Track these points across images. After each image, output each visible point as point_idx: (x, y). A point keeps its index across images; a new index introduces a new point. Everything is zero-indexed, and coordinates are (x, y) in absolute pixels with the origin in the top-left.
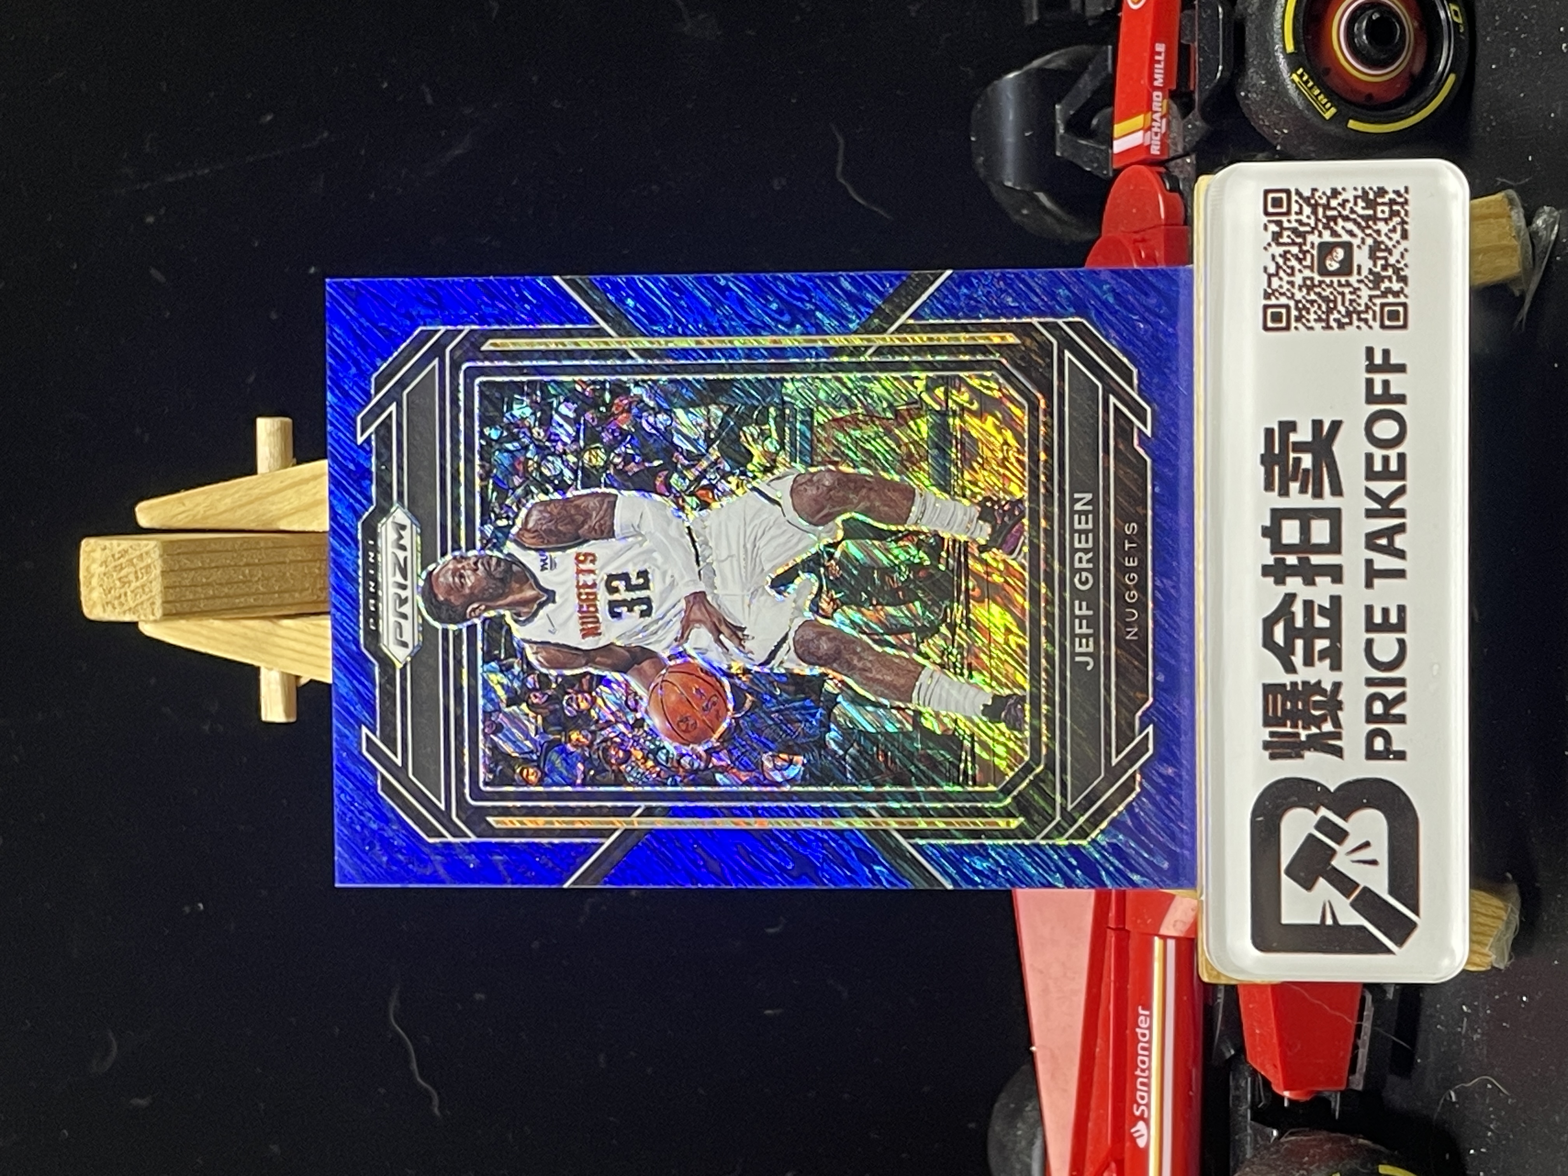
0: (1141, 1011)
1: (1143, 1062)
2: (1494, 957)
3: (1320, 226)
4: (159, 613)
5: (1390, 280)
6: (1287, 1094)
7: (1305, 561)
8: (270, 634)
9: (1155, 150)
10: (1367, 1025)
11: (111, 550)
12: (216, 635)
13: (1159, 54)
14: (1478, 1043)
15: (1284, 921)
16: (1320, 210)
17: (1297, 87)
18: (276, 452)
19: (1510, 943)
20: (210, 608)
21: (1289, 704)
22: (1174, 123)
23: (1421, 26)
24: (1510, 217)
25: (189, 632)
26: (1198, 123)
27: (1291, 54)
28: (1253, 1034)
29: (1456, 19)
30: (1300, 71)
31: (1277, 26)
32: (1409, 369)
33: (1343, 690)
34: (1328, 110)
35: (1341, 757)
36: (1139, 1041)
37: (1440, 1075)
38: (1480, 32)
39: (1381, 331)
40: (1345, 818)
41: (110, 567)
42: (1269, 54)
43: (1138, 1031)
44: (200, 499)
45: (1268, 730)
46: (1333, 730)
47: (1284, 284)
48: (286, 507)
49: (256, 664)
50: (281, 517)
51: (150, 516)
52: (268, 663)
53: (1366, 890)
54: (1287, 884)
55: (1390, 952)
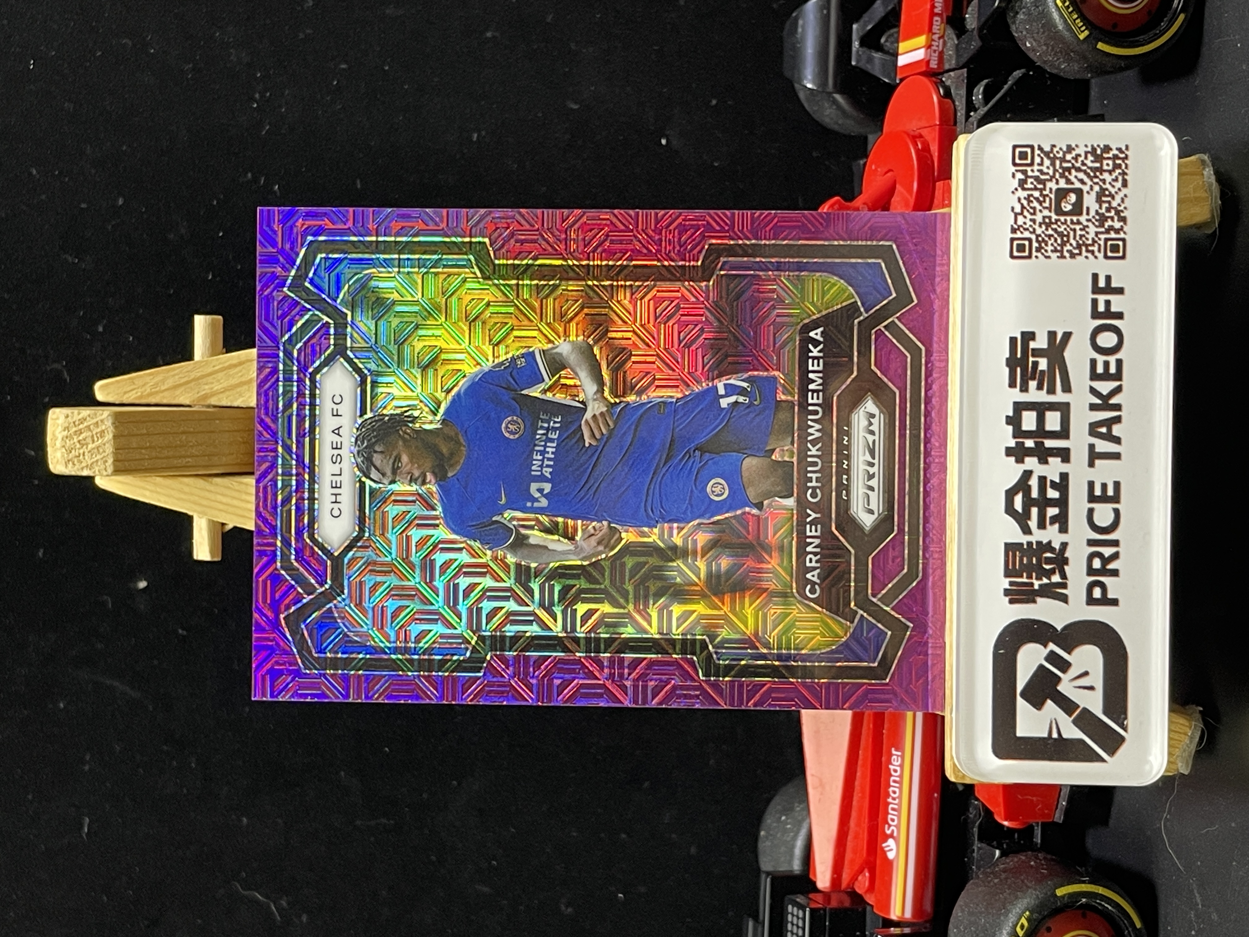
2: (1182, 765)
3: (1057, 175)
4: (111, 469)
5: (1113, 220)
6: (1006, 822)
7: (1040, 445)
8: (203, 489)
11: (73, 417)
12: (160, 490)
15: (1019, 734)
16: (1058, 163)
18: (210, 342)
19: (1193, 754)
20: (152, 467)
21: (1025, 559)
24: (1203, 174)
25: (132, 486)
32: (1126, 291)
33: (1069, 548)
35: (1066, 602)
39: (1104, 260)
41: (71, 432)
44: (148, 379)
45: (1008, 580)
46: (1060, 580)
47: (1028, 221)
48: (217, 387)
49: (190, 513)
50: (213, 395)
51: (106, 392)
52: (199, 513)
53: (1085, 710)
54: (1022, 704)
55: (1103, 760)
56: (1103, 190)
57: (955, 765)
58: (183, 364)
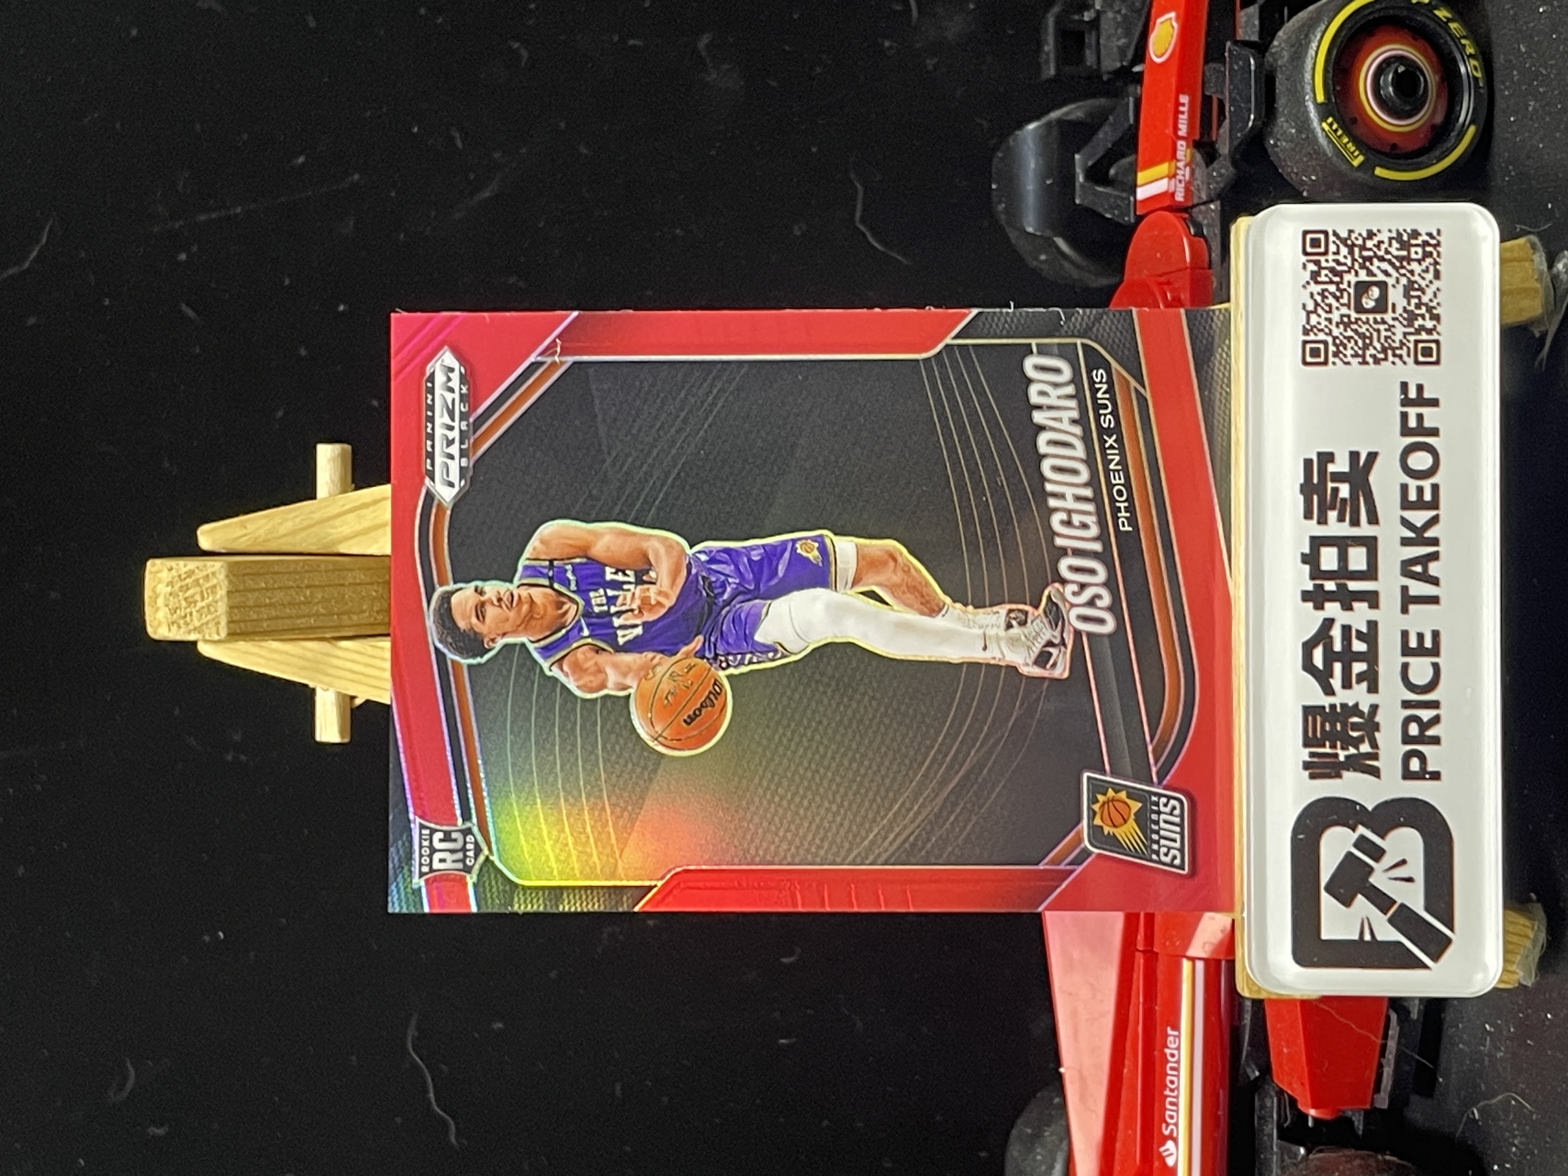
0: (1170, 1031)
1: (1172, 1082)
2: (1521, 974)
3: (1357, 266)
4: (223, 634)
5: (1423, 318)
6: (1312, 1112)
7: (1342, 587)
8: (329, 655)
9: (1179, 197)
10: (1392, 1045)
11: (177, 570)
12: (275, 656)
13: (1183, 105)
14: (1502, 1059)
15: (1324, 936)
16: (1356, 250)
17: (1327, 136)
18: (337, 478)
19: (1537, 960)
20: (273, 628)
21: (1327, 725)
22: (1198, 172)
23: (1443, 80)
24: (1532, 261)
25: (246, 653)
26: (1223, 171)
27: (1322, 104)
28: (1280, 1053)
29: (1475, 74)
30: (1330, 120)
31: (1308, 76)
32: (1442, 402)
33: (1380, 711)
34: (1356, 157)
35: (1378, 777)
36: (1168, 1061)
37: (1463, 1093)
38: (1498, 86)
39: (1415, 366)
40: (1382, 836)
41: (177, 587)
42: (1302, 103)
43: (1167, 1051)
44: (260, 523)
45: (1308, 750)
46: (1370, 750)
47: (1322, 321)
48: (346, 530)
49: (311, 685)
50: (342, 540)
51: (212, 539)
52: (325, 685)
53: (1403, 906)
54: (1327, 901)
55: (1425, 967)
56: (1411, 283)
57: (1248, 975)
58: (303, 503)
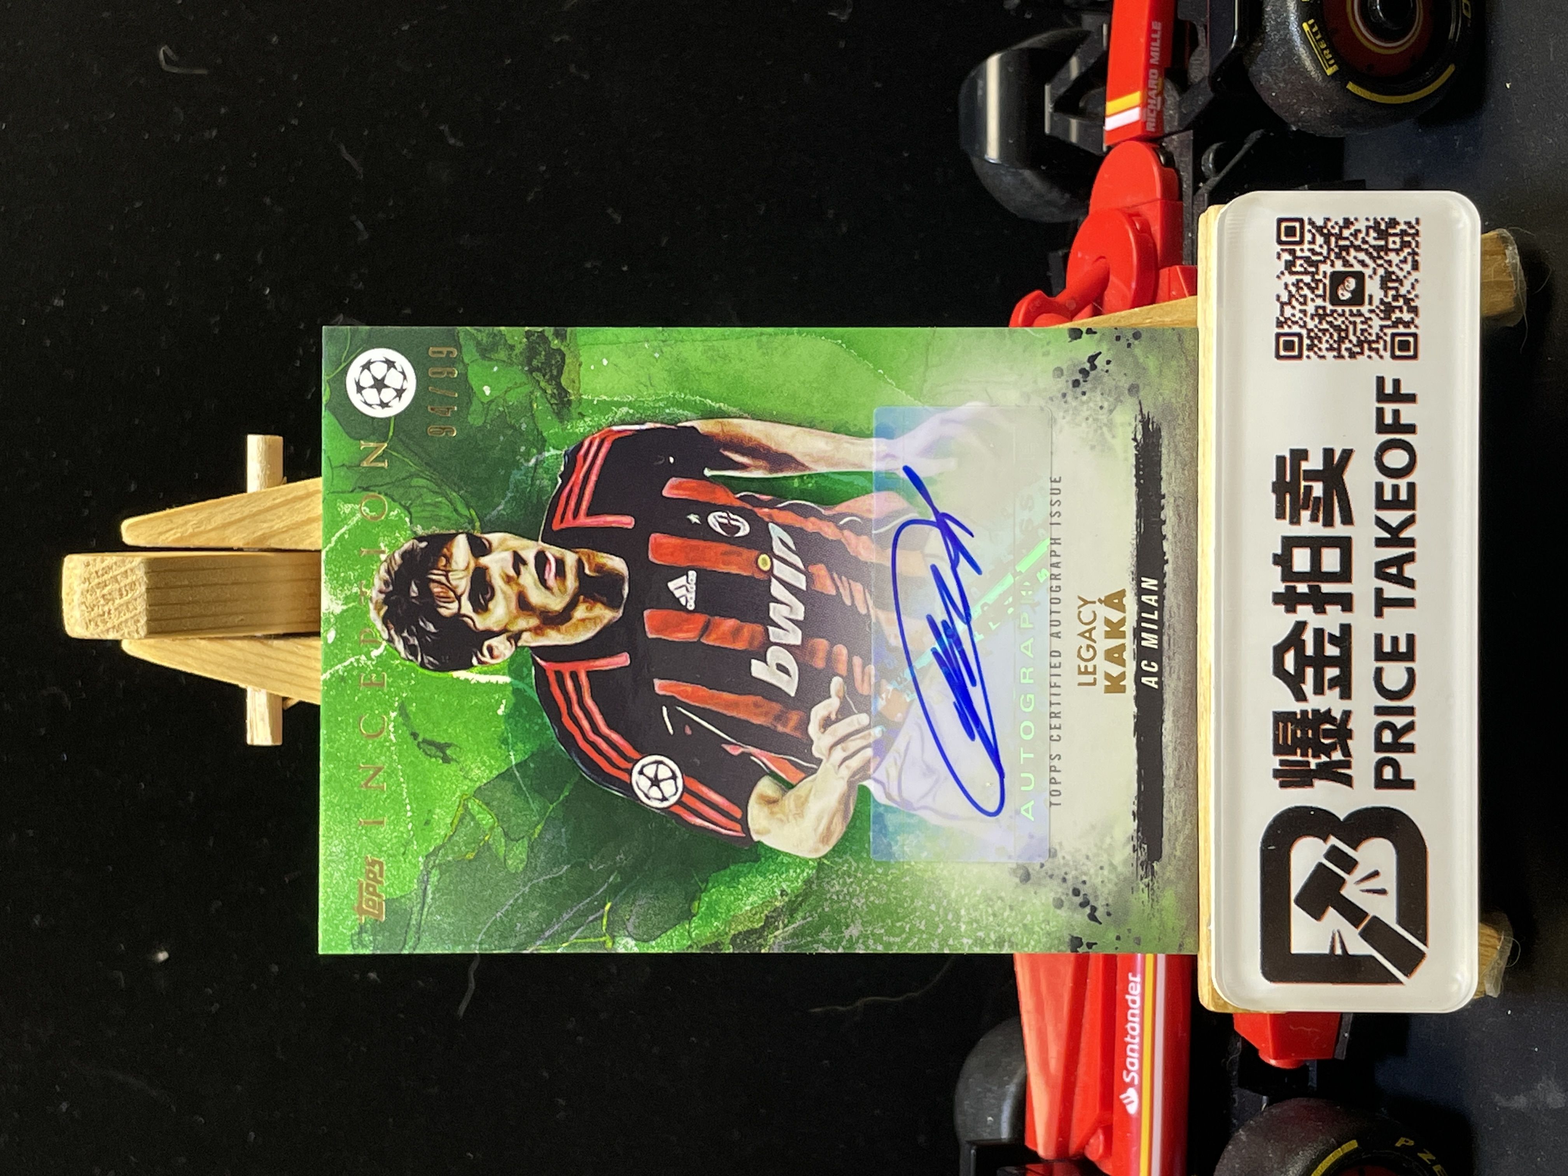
2: (1491, 985)
3: (1333, 256)
4: (143, 631)
5: (1401, 311)
7: (1314, 590)
8: (260, 655)
11: (95, 566)
15: (1295, 949)
16: (1333, 239)
18: (268, 471)
19: (1502, 973)
20: (196, 626)
21: (1299, 732)
24: (1507, 255)
25: (173, 650)
32: (1418, 398)
33: (1353, 717)
35: (1350, 785)
39: (1391, 360)
40: (1354, 847)
41: (94, 584)
44: (189, 516)
45: (1279, 758)
46: (1343, 758)
47: (1296, 312)
48: (278, 525)
49: (242, 685)
50: (273, 535)
51: (136, 533)
52: (256, 685)
53: (1375, 919)
54: (1296, 912)
55: (1397, 981)
56: (1389, 274)
57: (1214, 990)
58: (234, 496)
